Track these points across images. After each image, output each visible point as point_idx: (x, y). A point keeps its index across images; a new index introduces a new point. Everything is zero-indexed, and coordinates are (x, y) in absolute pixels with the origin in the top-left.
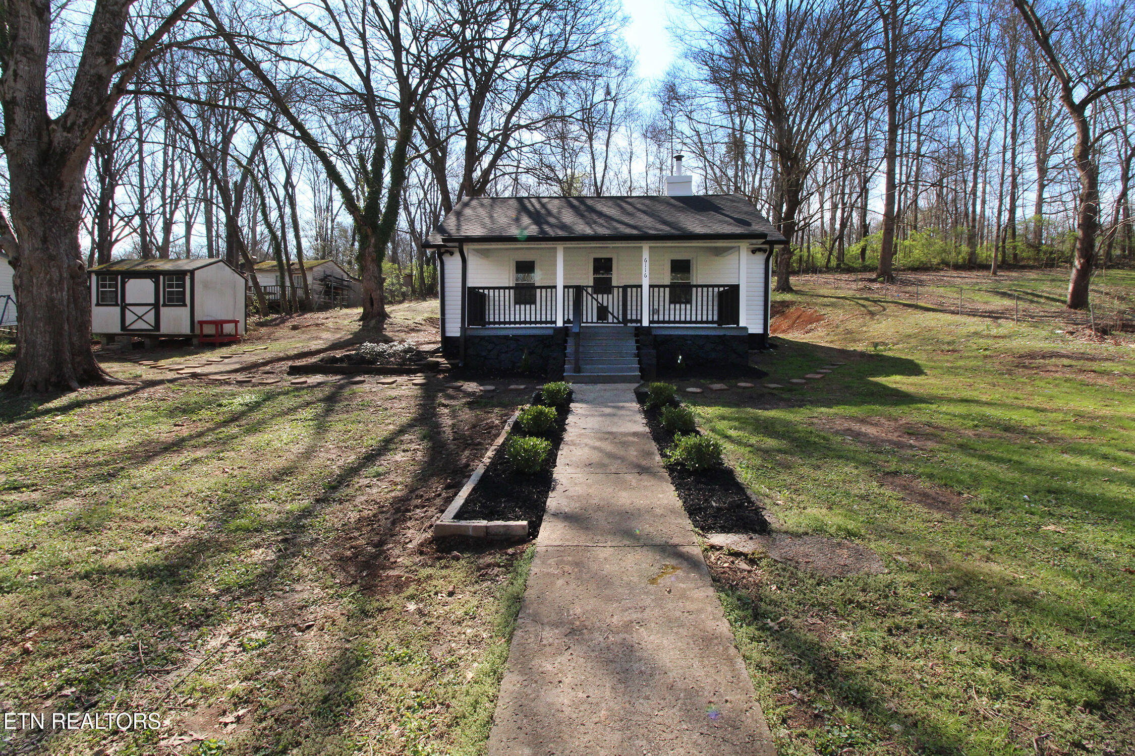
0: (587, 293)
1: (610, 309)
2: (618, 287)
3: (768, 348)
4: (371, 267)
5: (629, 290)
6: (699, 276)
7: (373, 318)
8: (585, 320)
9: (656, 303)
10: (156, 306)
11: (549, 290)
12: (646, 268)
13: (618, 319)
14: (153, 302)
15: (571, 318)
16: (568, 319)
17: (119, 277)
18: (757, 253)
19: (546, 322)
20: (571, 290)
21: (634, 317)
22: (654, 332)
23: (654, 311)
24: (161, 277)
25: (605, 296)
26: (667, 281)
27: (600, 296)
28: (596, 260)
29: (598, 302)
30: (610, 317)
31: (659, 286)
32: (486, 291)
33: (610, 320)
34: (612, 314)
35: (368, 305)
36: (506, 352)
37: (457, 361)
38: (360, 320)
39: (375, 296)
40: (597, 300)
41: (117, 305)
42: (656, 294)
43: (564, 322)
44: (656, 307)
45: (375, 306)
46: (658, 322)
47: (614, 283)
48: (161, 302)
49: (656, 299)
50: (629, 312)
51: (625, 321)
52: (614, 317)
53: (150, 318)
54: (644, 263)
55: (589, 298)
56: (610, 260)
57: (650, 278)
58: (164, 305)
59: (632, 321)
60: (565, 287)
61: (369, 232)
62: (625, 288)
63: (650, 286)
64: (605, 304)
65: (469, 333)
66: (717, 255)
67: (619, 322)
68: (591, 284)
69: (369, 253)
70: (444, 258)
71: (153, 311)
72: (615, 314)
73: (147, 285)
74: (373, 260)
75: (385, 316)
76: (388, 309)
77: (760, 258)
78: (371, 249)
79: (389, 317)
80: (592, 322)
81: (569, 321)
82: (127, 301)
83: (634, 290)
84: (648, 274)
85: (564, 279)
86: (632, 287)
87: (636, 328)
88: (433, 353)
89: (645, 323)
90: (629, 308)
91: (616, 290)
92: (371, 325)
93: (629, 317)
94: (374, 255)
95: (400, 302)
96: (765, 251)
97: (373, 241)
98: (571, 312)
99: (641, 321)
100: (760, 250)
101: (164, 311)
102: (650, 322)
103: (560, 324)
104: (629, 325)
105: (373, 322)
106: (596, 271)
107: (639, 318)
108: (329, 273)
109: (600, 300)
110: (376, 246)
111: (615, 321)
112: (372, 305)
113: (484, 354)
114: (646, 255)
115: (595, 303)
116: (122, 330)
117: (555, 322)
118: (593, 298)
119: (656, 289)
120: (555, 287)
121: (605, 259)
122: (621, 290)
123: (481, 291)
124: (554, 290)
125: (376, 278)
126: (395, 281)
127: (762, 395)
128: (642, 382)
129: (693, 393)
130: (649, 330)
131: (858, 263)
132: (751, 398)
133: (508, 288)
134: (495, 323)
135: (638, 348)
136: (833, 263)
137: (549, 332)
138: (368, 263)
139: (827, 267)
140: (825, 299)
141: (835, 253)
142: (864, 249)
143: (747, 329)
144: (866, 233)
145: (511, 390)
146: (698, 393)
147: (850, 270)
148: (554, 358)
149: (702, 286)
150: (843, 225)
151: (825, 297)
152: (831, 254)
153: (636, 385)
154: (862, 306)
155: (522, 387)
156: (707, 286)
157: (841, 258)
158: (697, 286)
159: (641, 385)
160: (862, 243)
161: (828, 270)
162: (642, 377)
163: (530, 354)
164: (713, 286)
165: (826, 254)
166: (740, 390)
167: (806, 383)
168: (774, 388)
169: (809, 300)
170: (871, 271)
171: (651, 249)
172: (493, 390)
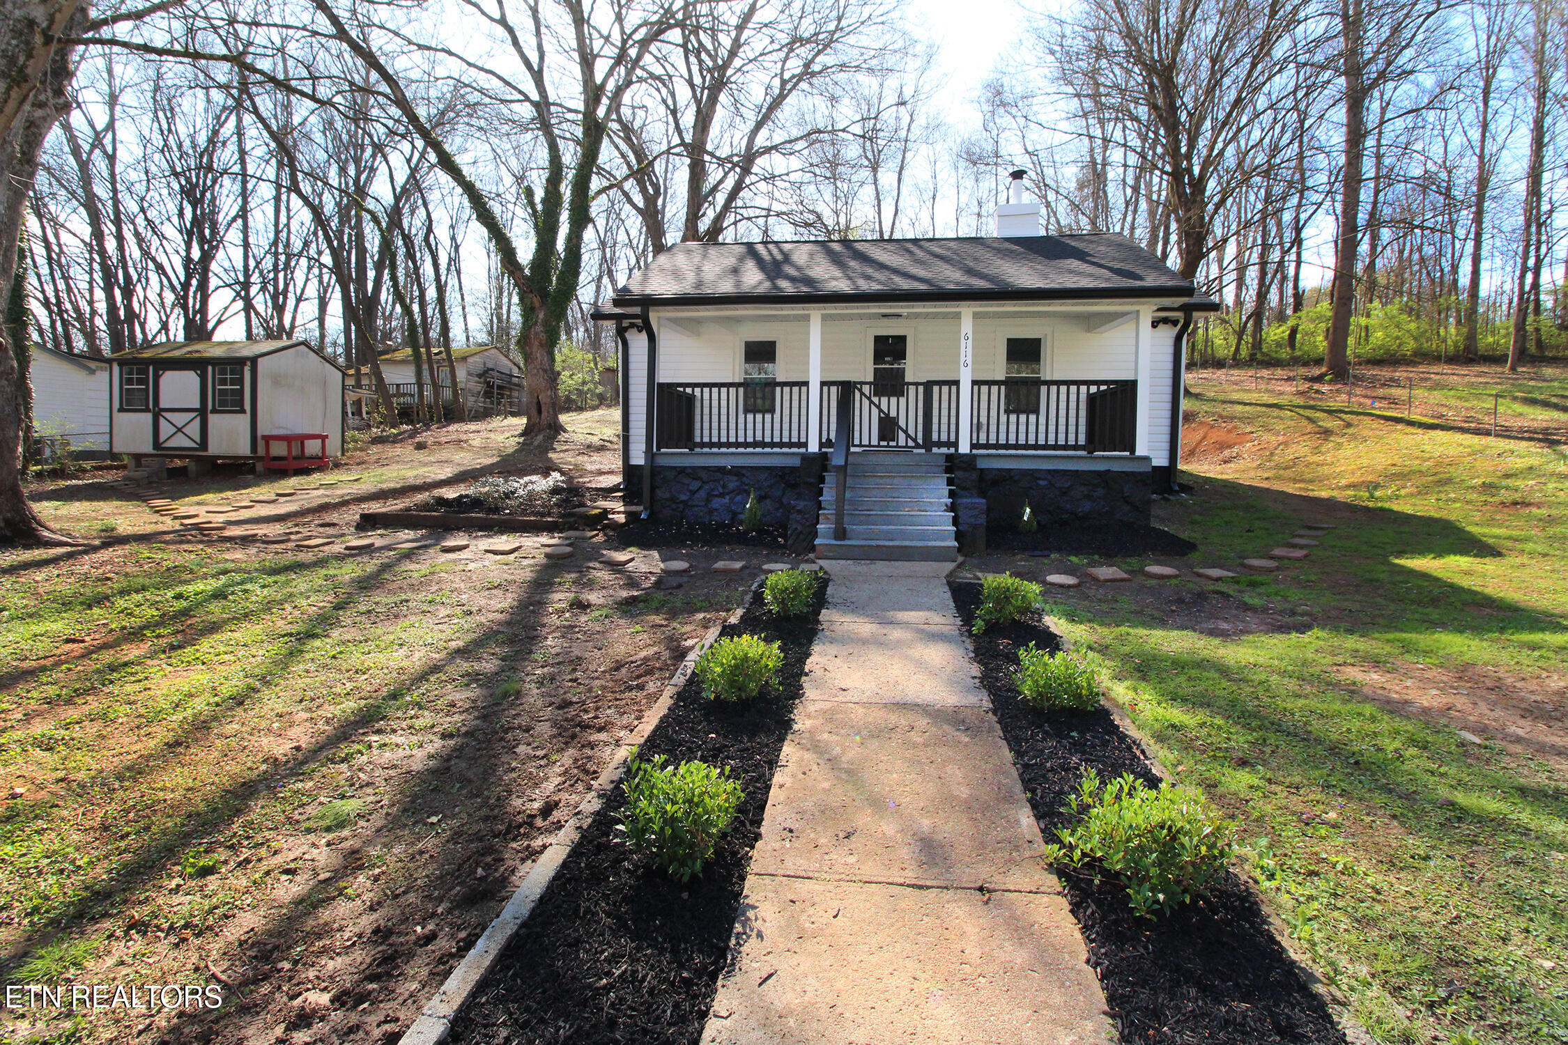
0: (862, 394)
1: (902, 423)
2: (917, 384)
3: (1177, 492)
4: (539, 355)
5: (936, 389)
6: (1055, 365)
7: (540, 431)
8: (857, 442)
9: (984, 413)
10: (202, 413)
11: (796, 389)
12: (966, 351)
13: (915, 440)
14: (198, 406)
15: (833, 436)
16: (829, 440)
17: (151, 368)
18: (1161, 326)
19: (790, 445)
20: (834, 389)
21: (944, 438)
22: (982, 464)
23: (977, 427)
24: (210, 368)
25: (894, 400)
26: (1001, 376)
27: (884, 400)
28: (878, 339)
29: (881, 411)
30: (902, 436)
31: (990, 383)
32: (697, 391)
33: (902, 442)
34: (906, 432)
35: (534, 412)
36: (722, 495)
37: (640, 508)
38: (521, 435)
39: (544, 398)
40: (878, 407)
41: (147, 410)
42: (984, 397)
43: (821, 445)
44: (984, 420)
45: (544, 414)
46: (987, 446)
47: (909, 378)
48: (210, 407)
49: (984, 405)
50: (935, 427)
51: (928, 444)
52: (908, 436)
53: (194, 429)
54: (963, 341)
55: (866, 402)
56: (902, 339)
57: (973, 370)
58: (214, 411)
59: (940, 444)
60: (823, 384)
61: (536, 302)
62: (928, 386)
63: (974, 383)
64: (893, 414)
65: (661, 461)
66: (1089, 331)
67: (918, 446)
68: (870, 378)
69: (536, 333)
70: (627, 335)
71: (198, 419)
72: (911, 432)
73: (190, 380)
74: (541, 346)
75: (558, 428)
76: (563, 418)
77: (1166, 335)
78: (539, 328)
79: (565, 431)
80: (870, 446)
81: (829, 443)
82: (163, 405)
83: (945, 389)
84: (969, 361)
85: (822, 370)
86: (941, 383)
87: (949, 457)
88: (606, 492)
89: (964, 448)
90: (935, 420)
91: (912, 389)
92: (536, 443)
93: (935, 437)
95: (594, 408)
96: (1175, 323)
97: (542, 315)
98: (833, 427)
99: (955, 444)
100: (1165, 321)
101: (213, 419)
102: (973, 446)
103: (813, 447)
104: (935, 450)
105: (540, 437)
106: (878, 357)
107: (953, 439)
108: (490, 366)
109: (884, 407)
110: (546, 323)
111: (911, 443)
112: (540, 412)
113: (683, 497)
114: (967, 326)
115: (875, 411)
116: (154, 448)
117: (805, 445)
118: (871, 402)
119: (984, 389)
120: (806, 384)
121: (893, 337)
122: (921, 389)
123: (689, 390)
124: (804, 389)
125: (545, 371)
126: (587, 378)
127: (1201, 597)
128: (960, 559)
129: (1061, 586)
130: (970, 460)
131: (1285, 354)
132: (1181, 601)
133: (728, 385)
134: (703, 445)
135: (952, 494)
136: (1244, 352)
137: (796, 462)
138: (535, 349)
139: (1234, 359)
140: (1247, 408)
141: (1248, 338)
142: (1294, 332)
143: (1147, 459)
144: (1298, 306)
145: (716, 571)
146: (1069, 586)
147: (1271, 363)
148: (799, 512)
149: (1068, 383)
150: (1262, 295)
151: (1246, 404)
152: (1240, 339)
153: (950, 566)
154: (1309, 419)
155: (738, 565)
156: (1078, 383)
157: (1257, 344)
158: (1058, 383)
159: (959, 566)
160: (1291, 323)
161: (1237, 362)
162: (959, 550)
163: (760, 499)
164: (1088, 383)
165: (1233, 340)
166: (1154, 582)
167: (1278, 568)
168: (1218, 579)
169: (1219, 409)
170: (1306, 364)
171: (976, 316)
172: (685, 571)
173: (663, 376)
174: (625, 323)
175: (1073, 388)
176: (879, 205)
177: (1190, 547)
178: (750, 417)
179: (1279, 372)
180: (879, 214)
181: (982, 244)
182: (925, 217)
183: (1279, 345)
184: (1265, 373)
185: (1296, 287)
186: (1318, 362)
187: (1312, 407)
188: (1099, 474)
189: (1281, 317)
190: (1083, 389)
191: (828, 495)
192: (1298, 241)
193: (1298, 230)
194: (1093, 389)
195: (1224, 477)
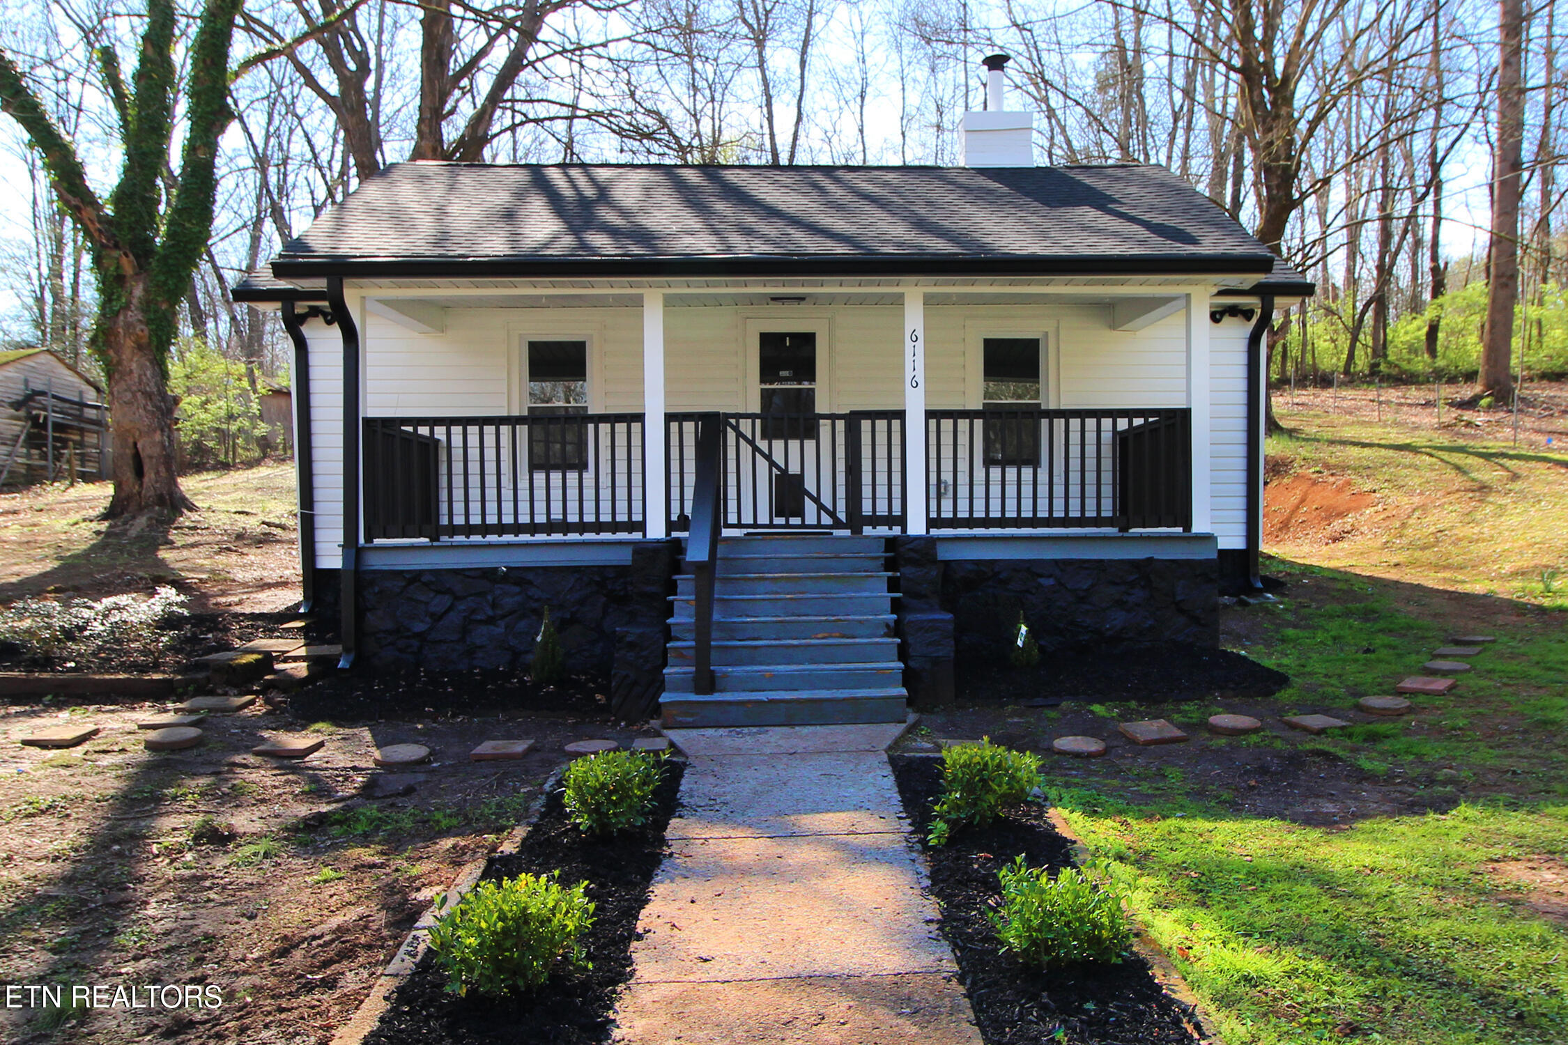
0: (740, 435)
1: (810, 485)
2: (833, 417)
3: (1260, 591)
4: (135, 364)
5: (866, 425)
6: (1062, 385)
7: (141, 509)
8: (732, 519)
9: (947, 465)
11: (621, 428)
12: (915, 360)
13: (832, 514)
15: (688, 510)
16: (682, 516)
18: (1227, 320)
19: (614, 526)
20: (689, 427)
21: (882, 509)
22: (946, 553)
23: (935, 490)
25: (794, 445)
26: (976, 404)
27: (778, 445)
28: (768, 341)
29: (772, 464)
30: (810, 507)
31: (955, 415)
32: (440, 432)
33: (811, 518)
34: (816, 500)
35: (128, 475)
36: (491, 621)
37: (336, 649)
38: (104, 517)
39: (149, 447)
40: (768, 457)
42: (947, 439)
43: (670, 526)
44: (947, 476)
45: (149, 476)
46: (954, 522)
47: (821, 408)
49: (947, 452)
50: (866, 491)
51: (856, 520)
52: (821, 507)
54: (909, 344)
55: (746, 449)
56: (808, 340)
57: (927, 393)
59: (875, 520)
60: (669, 418)
61: (128, 266)
62: (853, 420)
63: (929, 414)
64: (794, 469)
65: (376, 562)
66: (1113, 326)
67: (837, 524)
68: (756, 408)
69: (129, 326)
70: (306, 330)
72: (826, 500)
74: (140, 347)
75: (177, 504)
76: (188, 484)
77: (1236, 333)
78: (134, 315)
79: (192, 508)
80: (755, 525)
81: (683, 523)
83: (881, 424)
84: (920, 378)
85: (668, 394)
86: (874, 415)
87: (891, 543)
88: (272, 622)
89: (916, 526)
90: (866, 478)
91: (825, 427)
92: (133, 533)
93: (867, 508)
94: (142, 331)
95: (250, 464)
96: (1247, 314)
97: (138, 291)
98: (689, 493)
99: (902, 520)
100: (1233, 311)
102: (931, 523)
103: (656, 530)
104: (867, 530)
105: (142, 521)
106: (768, 371)
107: (897, 511)
108: (40, 386)
109: (778, 458)
110: (147, 305)
111: (825, 519)
112: (139, 472)
113: (419, 627)
114: (914, 318)
115: (762, 464)
117: (641, 526)
118: (756, 449)
119: (947, 424)
120: (640, 418)
121: (794, 336)
122: (840, 425)
123: (424, 431)
124: (636, 427)
125: (148, 395)
126: (237, 408)
127: (1294, 761)
128: (912, 717)
129: (1077, 755)
130: (927, 544)
131: (1421, 363)
132: (1263, 770)
133: (497, 421)
134: (453, 530)
135: (896, 606)
136: (1362, 362)
137: (624, 557)
138: (126, 354)
139: (1346, 372)
140: (1366, 452)
141: (1366, 338)
142: (1433, 330)
143: (1209, 538)
144: (1438, 288)
145: (481, 759)
146: (1090, 755)
147: (1403, 379)
148: (632, 645)
149: (1082, 414)
150: (1384, 272)
151: (1364, 445)
152: (1355, 339)
153: (895, 730)
154: (1457, 468)
155: (520, 746)
156: (1098, 414)
157: (1380, 349)
158: (1067, 414)
159: (910, 730)
160: (1429, 314)
161: (1351, 378)
162: (910, 702)
163: (562, 626)
164: (1114, 414)
165: (1344, 341)
166: (1223, 741)
167: (1410, 710)
168: (1321, 732)
169: (1325, 453)
170: (1452, 380)
171: (929, 301)
172: (421, 762)
173: (374, 406)
174: (301, 307)
175: (1091, 423)
176: (769, 104)
177: (1279, 680)
178: (539, 477)
179: (1414, 394)
180: (770, 119)
181: (941, 178)
182: (849, 127)
183: (1412, 350)
184: (1392, 394)
185: (1434, 257)
186: (1470, 377)
187: (1461, 450)
188: (1134, 564)
189: (1416, 306)
190: (1107, 423)
191: (683, 617)
192: (1435, 184)
193: (1436, 167)
194: (1123, 424)
195: (1333, 564)
